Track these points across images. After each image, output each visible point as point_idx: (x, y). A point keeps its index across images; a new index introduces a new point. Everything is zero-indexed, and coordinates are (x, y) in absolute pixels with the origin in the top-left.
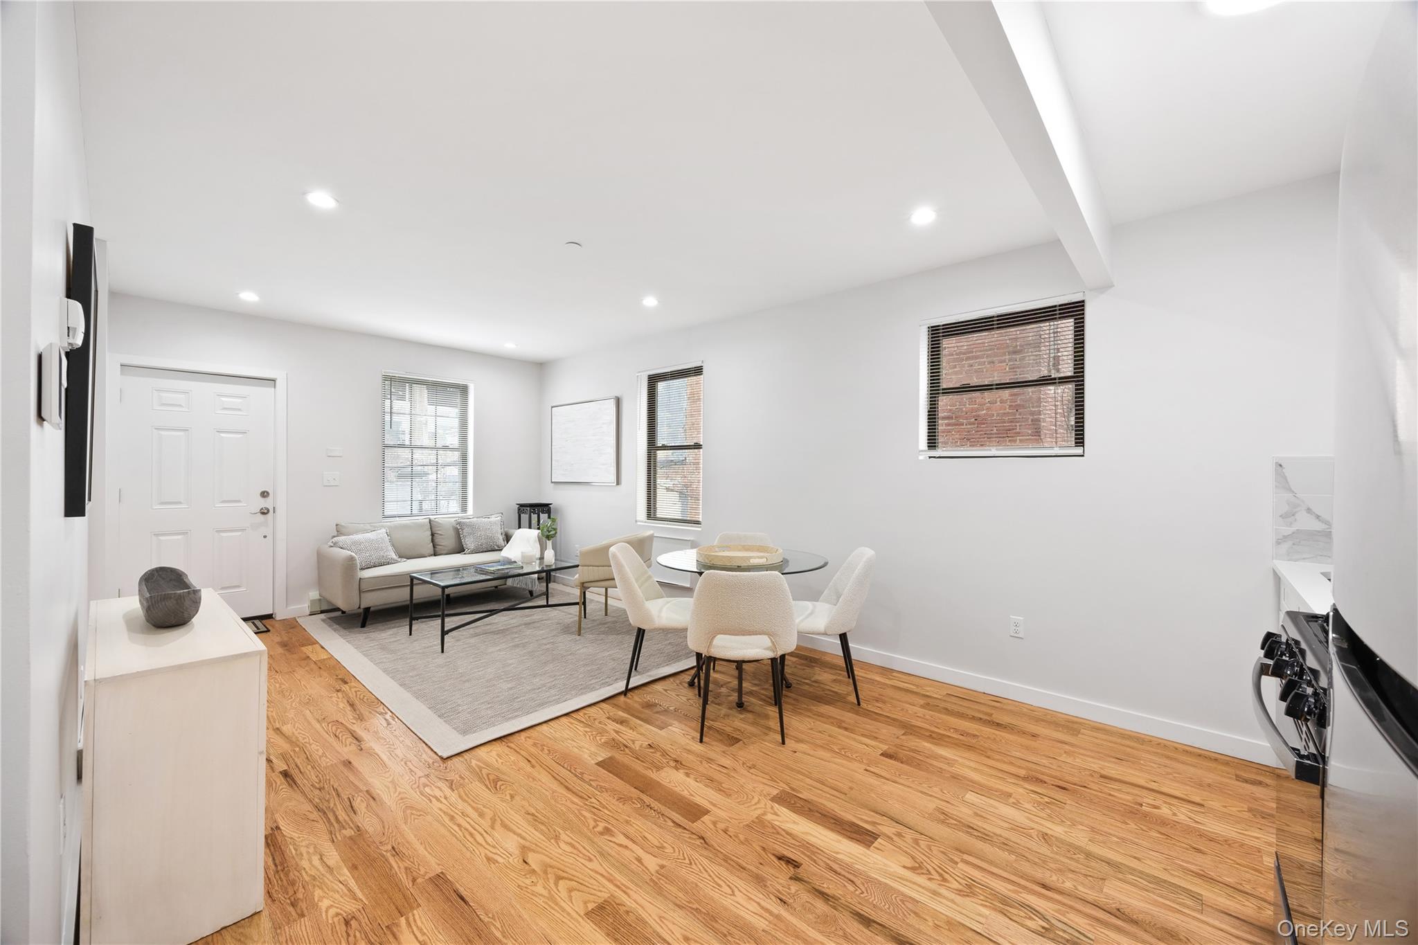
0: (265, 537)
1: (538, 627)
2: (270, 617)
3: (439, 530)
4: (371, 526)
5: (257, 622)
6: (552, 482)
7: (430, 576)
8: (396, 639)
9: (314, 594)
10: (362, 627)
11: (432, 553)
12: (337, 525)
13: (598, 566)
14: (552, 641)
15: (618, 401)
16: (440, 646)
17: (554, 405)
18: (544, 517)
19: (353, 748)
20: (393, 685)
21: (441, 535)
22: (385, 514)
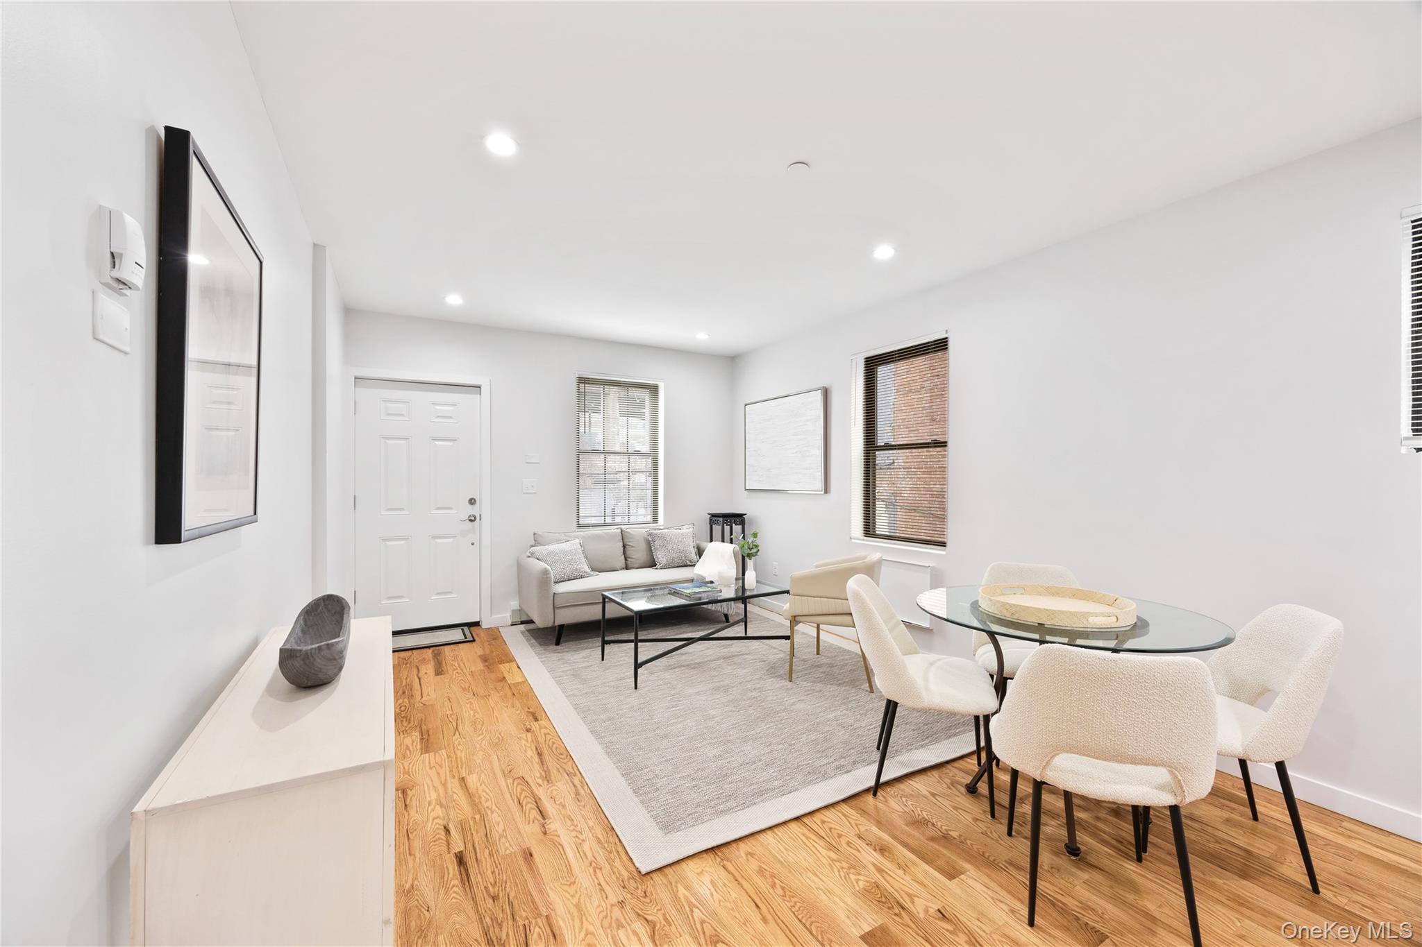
0: (473, 544)
1: (740, 664)
2: (477, 624)
3: (630, 542)
4: (566, 536)
5: (466, 629)
6: (746, 490)
7: (621, 595)
8: (588, 664)
9: (514, 604)
10: (556, 645)
11: (624, 566)
12: (534, 534)
13: (814, 597)
14: (758, 686)
15: (826, 393)
16: (633, 679)
17: (747, 402)
18: (737, 529)
19: (536, 828)
20: (583, 729)
21: (633, 547)
22: (580, 522)
